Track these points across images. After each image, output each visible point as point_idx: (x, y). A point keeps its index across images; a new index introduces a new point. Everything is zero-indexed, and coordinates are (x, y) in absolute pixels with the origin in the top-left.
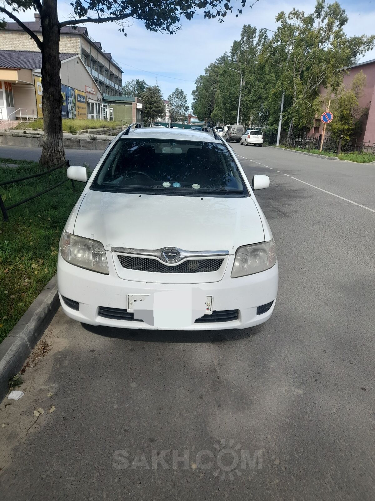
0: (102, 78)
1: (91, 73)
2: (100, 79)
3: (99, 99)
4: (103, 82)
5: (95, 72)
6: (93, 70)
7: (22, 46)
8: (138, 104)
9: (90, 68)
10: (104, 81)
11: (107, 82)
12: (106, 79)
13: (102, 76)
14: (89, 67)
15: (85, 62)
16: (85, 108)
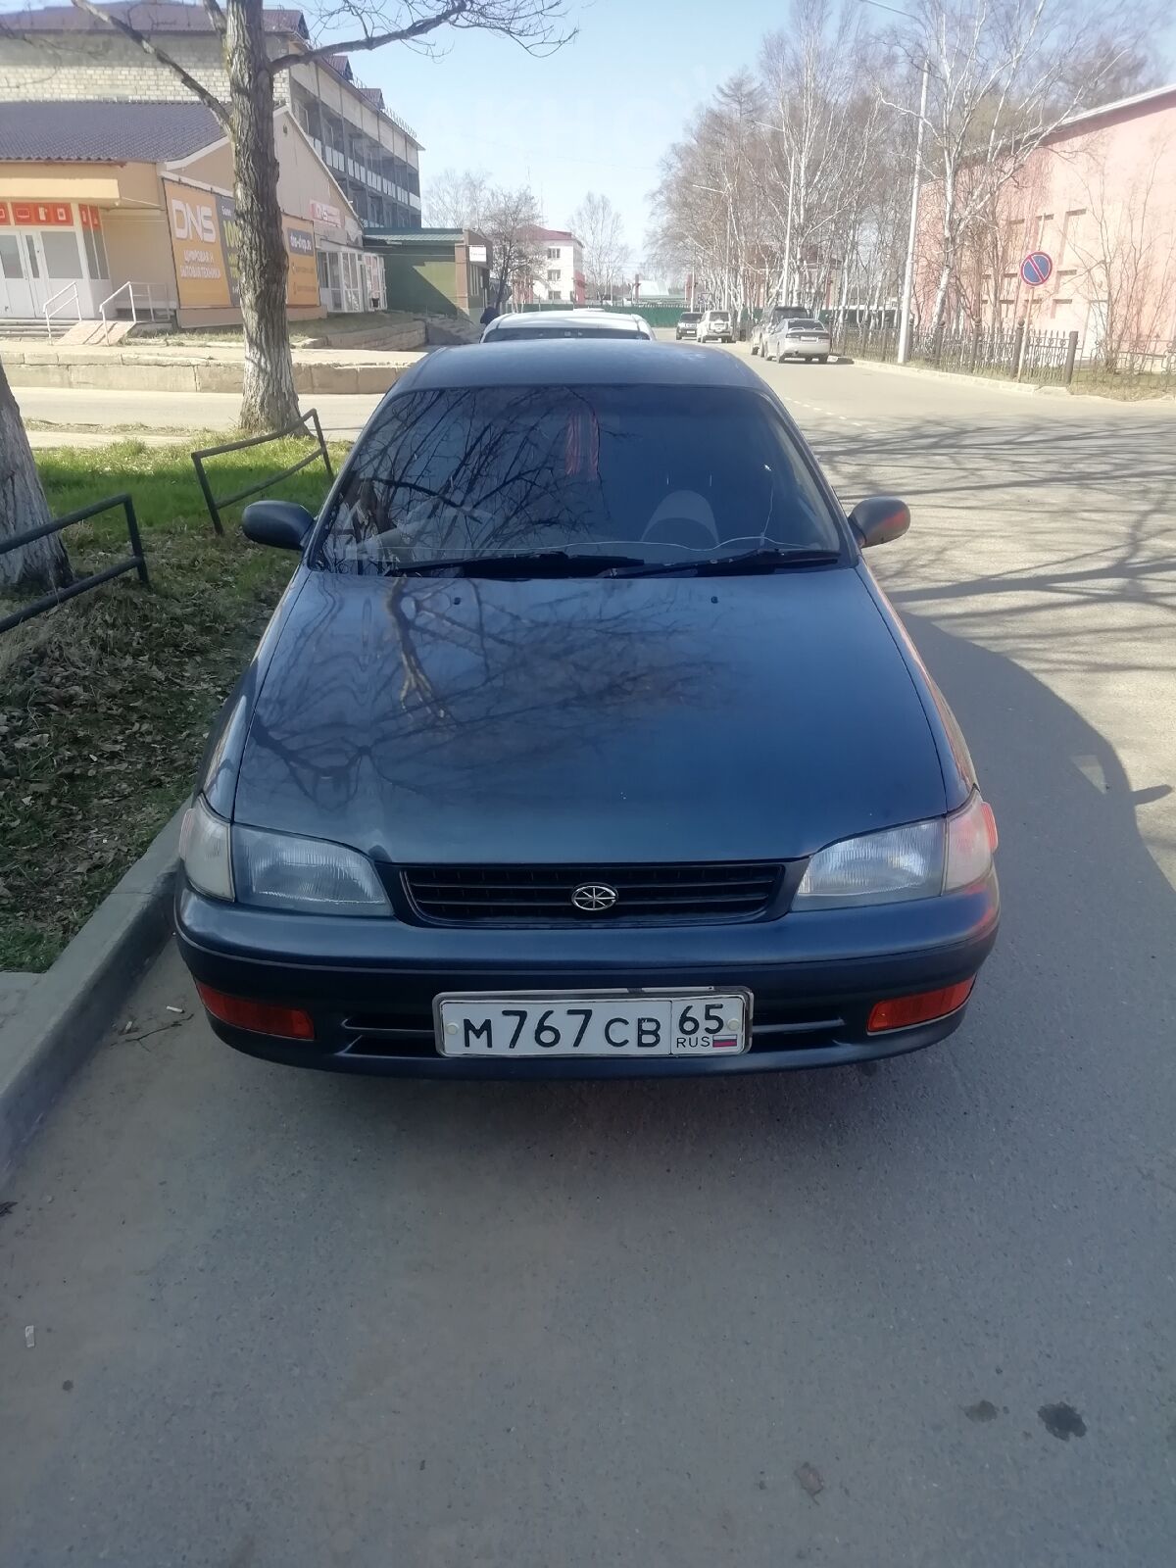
0: (360, 173)
1: (324, 158)
2: (351, 173)
3: (353, 240)
4: (360, 184)
5: (335, 152)
6: (328, 149)
7: (108, 82)
8: (472, 249)
9: (320, 143)
10: (363, 180)
11: (374, 182)
12: (369, 173)
13: (357, 165)
14: (317, 140)
15: (303, 125)
16: (312, 269)
